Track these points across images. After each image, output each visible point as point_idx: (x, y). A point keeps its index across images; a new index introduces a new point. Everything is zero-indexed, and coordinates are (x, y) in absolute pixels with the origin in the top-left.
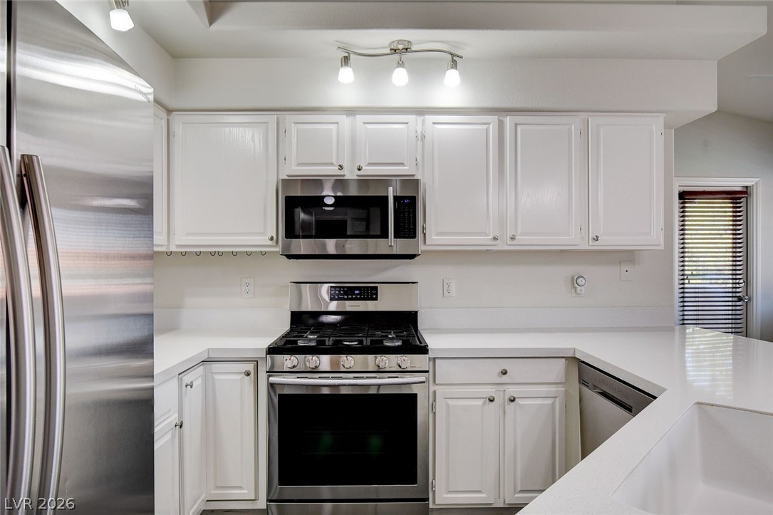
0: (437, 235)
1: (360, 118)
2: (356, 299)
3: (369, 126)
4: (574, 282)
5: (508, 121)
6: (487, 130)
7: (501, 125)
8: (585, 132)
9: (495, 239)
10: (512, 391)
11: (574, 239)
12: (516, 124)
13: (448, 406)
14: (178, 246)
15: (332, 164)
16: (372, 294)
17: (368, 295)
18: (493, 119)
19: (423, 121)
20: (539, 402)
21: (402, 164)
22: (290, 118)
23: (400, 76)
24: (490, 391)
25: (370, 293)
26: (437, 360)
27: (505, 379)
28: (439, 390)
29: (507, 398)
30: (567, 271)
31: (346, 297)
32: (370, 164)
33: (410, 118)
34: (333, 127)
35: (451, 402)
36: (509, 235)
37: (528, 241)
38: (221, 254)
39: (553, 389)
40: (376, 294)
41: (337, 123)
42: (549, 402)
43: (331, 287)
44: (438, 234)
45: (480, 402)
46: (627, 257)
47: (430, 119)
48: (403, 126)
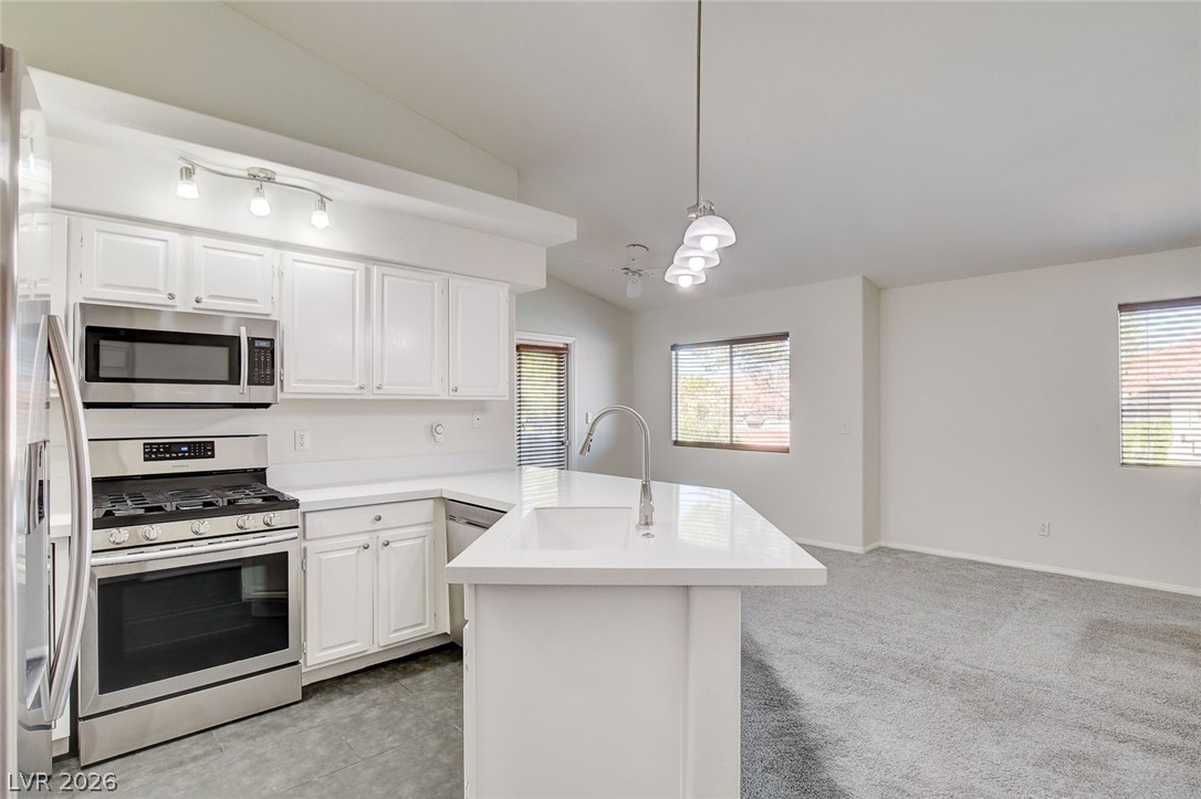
0: (296, 382)
1: (199, 240)
2: (183, 458)
3: (212, 252)
4: (433, 430)
5: (375, 269)
6: (354, 276)
7: (368, 272)
8: (446, 291)
9: (361, 388)
10: (385, 536)
11: (437, 390)
12: (383, 275)
13: (320, 561)
15: (157, 291)
16: (206, 451)
18: (361, 266)
19: (281, 255)
20: (410, 543)
21: (255, 301)
23: (260, 206)
24: (364, 539)
25: (203, 449)
26: (307, 515)
27: (379, 525)
28: (310, 545)
29: (380, 543)
30: (428, 419)
31: (168, 456)
32: (212, 296)
33: (268, 251)
34: (160, 245)
35: (324, 557)
36: (376, 384)
37: (393, 390)
39: (423, 528)
40: (213, 450)
41: (166, 241)
42: (419, 541)
43: (145, 444)
44: (299, 381)
45: (354, 552)
46: (477, 407)
47: (289, 255)
48: (255, 258)
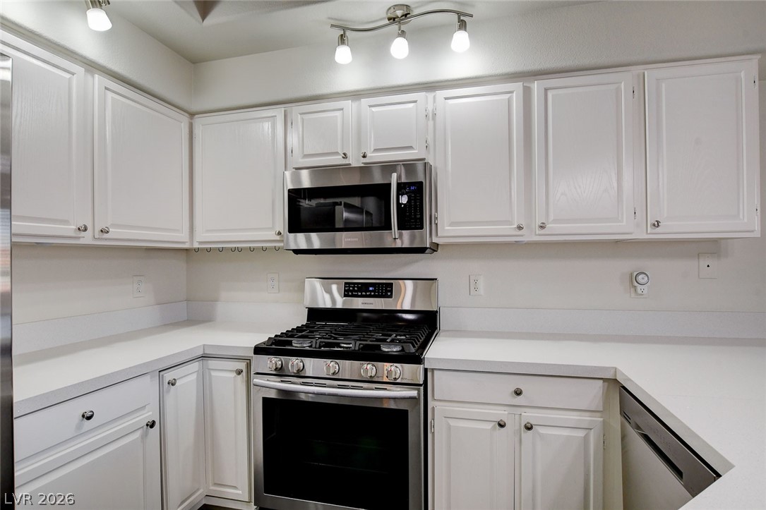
0: (450, 225)
1: (365, 102)
2: (370, 296)
3: (374, 109)
4: (633, 280)
5: (536, 86)
6: (509, 101)
7: (527, 92)
8: (639, 91)
9: (520, 228)
10: (530, 416)
12: (546, 90)
13: (449, 427)
14: (201, 243)
15: (337, 153)
16: (387, 291)
17: (382, 292)
18: (517, 87)
19: (434, 97)
20: (566, 433)
21: (410, 148)
22: (296, 109)
23: (400, 47)
24: (501, 414)
27: (519, 400)
28: (438, 407)
29: (523, 425)
30: (627, 265)
31: (360, 294)
32: (376, 150)
33: (419, 96)
34: (338, 114)
35: (453, 423)
36: (538, 223)
37: (559, 230)
38: (240, 250)
39: (586, 418)
40: (391, 291)
41: (342, 109)
42: (581, 434)
43: (346, 283)
44: (452, 224)
45: (488, 426)
46: (709, 248)
47: (441, 94)
48: (412, 105)
